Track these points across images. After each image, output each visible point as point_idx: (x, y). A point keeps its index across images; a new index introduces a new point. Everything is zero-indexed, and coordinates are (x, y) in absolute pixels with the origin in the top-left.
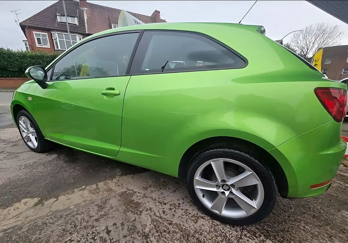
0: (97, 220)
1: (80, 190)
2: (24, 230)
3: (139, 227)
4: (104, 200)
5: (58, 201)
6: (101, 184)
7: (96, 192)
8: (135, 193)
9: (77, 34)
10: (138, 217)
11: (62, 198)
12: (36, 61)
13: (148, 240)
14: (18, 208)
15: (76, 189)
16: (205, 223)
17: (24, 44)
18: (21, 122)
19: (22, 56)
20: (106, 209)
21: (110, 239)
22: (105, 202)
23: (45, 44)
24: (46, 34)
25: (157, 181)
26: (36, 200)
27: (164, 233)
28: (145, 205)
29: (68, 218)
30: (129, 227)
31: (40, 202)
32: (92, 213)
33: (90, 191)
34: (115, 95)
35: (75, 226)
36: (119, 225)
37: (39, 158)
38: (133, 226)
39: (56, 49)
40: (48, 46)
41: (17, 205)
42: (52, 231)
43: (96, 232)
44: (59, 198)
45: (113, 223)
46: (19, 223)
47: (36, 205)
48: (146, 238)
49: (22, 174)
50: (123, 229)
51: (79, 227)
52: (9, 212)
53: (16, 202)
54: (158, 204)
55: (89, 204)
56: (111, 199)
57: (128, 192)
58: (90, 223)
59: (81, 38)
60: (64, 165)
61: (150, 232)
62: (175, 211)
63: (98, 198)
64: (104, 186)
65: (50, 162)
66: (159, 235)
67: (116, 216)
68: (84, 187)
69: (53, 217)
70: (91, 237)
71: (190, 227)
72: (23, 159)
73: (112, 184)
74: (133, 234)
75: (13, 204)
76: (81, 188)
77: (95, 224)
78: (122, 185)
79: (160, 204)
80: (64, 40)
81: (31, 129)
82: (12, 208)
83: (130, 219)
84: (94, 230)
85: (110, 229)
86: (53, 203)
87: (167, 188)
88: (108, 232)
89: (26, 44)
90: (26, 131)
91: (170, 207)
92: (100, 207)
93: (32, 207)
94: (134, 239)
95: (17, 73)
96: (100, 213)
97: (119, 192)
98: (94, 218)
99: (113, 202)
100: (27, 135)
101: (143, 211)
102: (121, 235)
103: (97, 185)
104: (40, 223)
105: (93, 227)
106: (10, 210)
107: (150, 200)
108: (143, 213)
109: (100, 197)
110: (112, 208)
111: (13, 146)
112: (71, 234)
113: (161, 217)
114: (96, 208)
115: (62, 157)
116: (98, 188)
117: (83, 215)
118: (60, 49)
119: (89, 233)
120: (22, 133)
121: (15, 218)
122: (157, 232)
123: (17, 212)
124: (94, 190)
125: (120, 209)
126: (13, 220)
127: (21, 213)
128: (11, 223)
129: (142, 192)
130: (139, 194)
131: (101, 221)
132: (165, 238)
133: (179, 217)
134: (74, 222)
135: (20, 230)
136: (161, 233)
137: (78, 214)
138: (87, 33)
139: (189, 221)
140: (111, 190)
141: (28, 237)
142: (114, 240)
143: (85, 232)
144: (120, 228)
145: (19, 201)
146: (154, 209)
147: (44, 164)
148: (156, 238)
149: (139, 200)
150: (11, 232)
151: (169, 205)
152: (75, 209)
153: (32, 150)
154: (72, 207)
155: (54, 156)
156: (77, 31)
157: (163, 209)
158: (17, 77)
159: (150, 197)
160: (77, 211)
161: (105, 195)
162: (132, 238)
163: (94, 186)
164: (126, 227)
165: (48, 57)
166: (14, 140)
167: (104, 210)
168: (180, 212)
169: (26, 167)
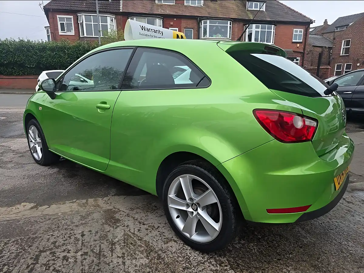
0: (77, 226)
1: (71, 202)
2: (21, 222)
3: (110, 236)
4: (88, 213)
5: (50, 208)
6: (91, 201)
7: (84, 205)
8: (120, 212)
9: (109, 14)
10: (112, 230)
11: (54, 206)
12: (56, 54)
13: (114, 247)
14: (18, 208)
15: (67, 201)
16: (175, 246)
17: (46, 31)
18: (30, 131)
19: (42, 48)
20: (87, 220)
21: (82, 240)
22: (88, 215)
23: (69, 30)
24: (72, 17)
25: (148, 204)
26: (32, 205)
27: (130, 245)
28: (124, 222)
29: (54, 221)
30: (101, 235)
31: (36, 207)
32: (75, 220)
33: (79, 204)
34: (106, 109)
35: (58, 227)
36: (93, 232)
37: (42, 170)
38: (105, 235)
39: (81, 36)
40: (72, 33)
41: (18, 206)
42: (40, 227)
43: (73, 233)
44: (51, 206)
45: (89, 230)
46: (18, 218)
47: (32, 208)
48: (112, 245)
49: (25, 182)
50: (95, 235)
51: (61, 228)
52: (12, 210)
53: (17, 204)
54: (137, 223)
55: (74, 214)
56: (95, 213)
57: (114, 209)
58: (70, 227)
59: (113, 20)
60: (63, 180)
61: (118, 242)
62: (151, 232)
63: (83, 211)
64: (93, 202)
65: (51, 175)
66: (124, 245)
67: (94, 225)
68: (75, 200)
69: (43, 218)
70: (68, 236)
71: (157, 246)
72: (28, 170)
73: (101, 201)
74: (103, 240)
75: (15, 205)
76: (72, 201)
77: (74, 228)
78: (111, 203)
79: (139, 224)
80: (92, 23)
81: (38, 140)
82: (14, 208)
83: (105, 230)
84: (72, 232)
85: (85, 233)
86: (46, 209)
87: (155, 212)
88: (83, 235)
89: (48, 31)
90: (33, 141)
91: (148, 228)
92: (83, 218)
93: (29, 209)
94: (102, 243)
95: (34, 70)
96: (81, 222)
97: (105, 208)
98: (75, 224)
99: (96, 216)
100: (34, 145)
101: (120, 226)
102: (92, 239)
103: (87, 201)
104: (32, 221)
105: (72, 230)
106: (13, 208)
107: (132, 219)
108: (119, 228)
109: (86, 210)
110: (93, 219)
111: (20, 157)
112: (53, 231)
113: (134, 234)
114: (79, 217)
115: (63, 171)
116: (87, 203)
117: (67, 221)
118: (85, 35)
119: (68, 233)
120: (30, 143)
121: (15, 214)
122: (124, 243)
123: (17, 211)
124: (83, 204)
125: (100, 221)
126: (14, 215)
127: (20, 212)
128: (13, 217)
129: (127, 211)
130: (122, 213)
131: (80, 227)
132: (129, 248)
133: (152, 236)
134: (58, 224)
135: (18, 222)
136: (127, 244)
137: (63, 219)
138: (121, 11)
139: (160, 241)
140: (98, 206)
141: (23, 227)
142: (86, 241)
143: (64, 232)
144: (94, 234)
145: (20, 204)
146: (132, 226)
147: (44, 176)
148: (121, 246)
149: (121, 217)
150: (12, 222)
151: (147, 226)
152: (62, 216)
153: (37, 162)
154: (59, 214)
155: (55, 170)
156: (109, 10)
157: (140, 228)
158: (33, 74)
159: (132, 217)
160: (63, 217)
161: (90, 209)
162: (101, 243)
163: (84, 201)
164: (99, 234)
165: (70, 48)
166: (22, 151)
167: (86, 220)
168: (155, 233)
169: (29, 177)
